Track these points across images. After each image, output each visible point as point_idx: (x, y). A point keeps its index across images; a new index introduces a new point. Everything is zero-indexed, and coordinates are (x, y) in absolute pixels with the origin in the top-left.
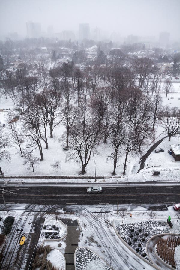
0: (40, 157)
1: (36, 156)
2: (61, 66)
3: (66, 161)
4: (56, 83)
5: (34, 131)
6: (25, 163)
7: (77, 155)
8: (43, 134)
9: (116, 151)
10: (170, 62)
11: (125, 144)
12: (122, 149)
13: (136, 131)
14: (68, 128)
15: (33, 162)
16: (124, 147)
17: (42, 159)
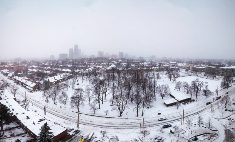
0: (98, 107)
1: (97, 107)
2: (111, 68)
3: (112, 111)
4: (109, 76)
5: (97, 96)
6: (91, 109)
7: (117, 108)
8: (101, 98)
9: (138, 106)
10: (157, 67)
11: (142, 103)
12: (141, 105)
13: (146, 96)
14: (114, 96)
15: (95, 109)
16: (142, 104)
17: (99, 108)
